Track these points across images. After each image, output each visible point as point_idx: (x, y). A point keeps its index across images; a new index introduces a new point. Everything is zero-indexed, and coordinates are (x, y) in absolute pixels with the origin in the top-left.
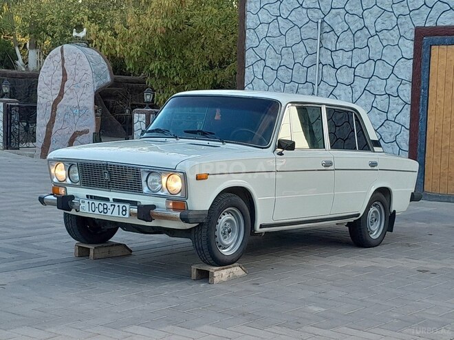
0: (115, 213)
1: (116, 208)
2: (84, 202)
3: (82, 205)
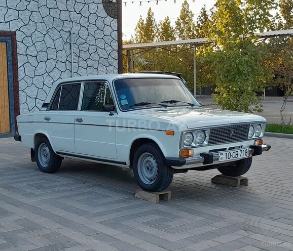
0: (242, 156)
1: (243, 151)
2: (222, 154)
3: (221, 156)
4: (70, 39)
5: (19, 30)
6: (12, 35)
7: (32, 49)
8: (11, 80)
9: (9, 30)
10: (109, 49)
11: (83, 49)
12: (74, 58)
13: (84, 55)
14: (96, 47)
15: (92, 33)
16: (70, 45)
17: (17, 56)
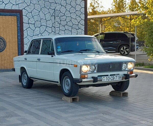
0: (117, 79)
1: (117, 77)
2: (104, 78)
3: (103, 79)
4: (55, 14)
5: (24, 9)
6: (20, 12)
7: (32, 19)
8: (19, 38)
9: (18, 9)
10: (79, 19)
11: (62, 19)
12: (57, 25)
13: (63, 23)
14: (70, 18)
15: (69, 10)
16: (55, 17)
17: (23, 24)
